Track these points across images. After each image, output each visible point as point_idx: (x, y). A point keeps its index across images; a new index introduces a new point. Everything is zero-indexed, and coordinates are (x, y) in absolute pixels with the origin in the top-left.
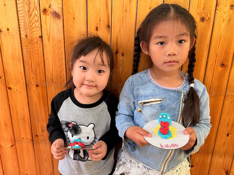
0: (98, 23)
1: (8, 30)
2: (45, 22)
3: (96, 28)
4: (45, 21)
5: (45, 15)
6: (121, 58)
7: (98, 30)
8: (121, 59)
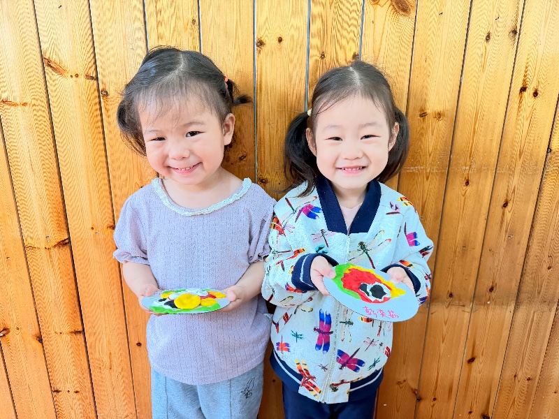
0: (492, 25)
1: (280, 40)
2: (373, 22)
3: (486, 35)
4: (372, 19)
5: (375, 6)
6: (530, 101)
7: (491, 40)
8: (529, 104)
